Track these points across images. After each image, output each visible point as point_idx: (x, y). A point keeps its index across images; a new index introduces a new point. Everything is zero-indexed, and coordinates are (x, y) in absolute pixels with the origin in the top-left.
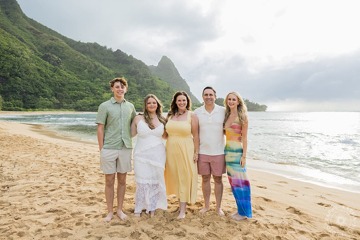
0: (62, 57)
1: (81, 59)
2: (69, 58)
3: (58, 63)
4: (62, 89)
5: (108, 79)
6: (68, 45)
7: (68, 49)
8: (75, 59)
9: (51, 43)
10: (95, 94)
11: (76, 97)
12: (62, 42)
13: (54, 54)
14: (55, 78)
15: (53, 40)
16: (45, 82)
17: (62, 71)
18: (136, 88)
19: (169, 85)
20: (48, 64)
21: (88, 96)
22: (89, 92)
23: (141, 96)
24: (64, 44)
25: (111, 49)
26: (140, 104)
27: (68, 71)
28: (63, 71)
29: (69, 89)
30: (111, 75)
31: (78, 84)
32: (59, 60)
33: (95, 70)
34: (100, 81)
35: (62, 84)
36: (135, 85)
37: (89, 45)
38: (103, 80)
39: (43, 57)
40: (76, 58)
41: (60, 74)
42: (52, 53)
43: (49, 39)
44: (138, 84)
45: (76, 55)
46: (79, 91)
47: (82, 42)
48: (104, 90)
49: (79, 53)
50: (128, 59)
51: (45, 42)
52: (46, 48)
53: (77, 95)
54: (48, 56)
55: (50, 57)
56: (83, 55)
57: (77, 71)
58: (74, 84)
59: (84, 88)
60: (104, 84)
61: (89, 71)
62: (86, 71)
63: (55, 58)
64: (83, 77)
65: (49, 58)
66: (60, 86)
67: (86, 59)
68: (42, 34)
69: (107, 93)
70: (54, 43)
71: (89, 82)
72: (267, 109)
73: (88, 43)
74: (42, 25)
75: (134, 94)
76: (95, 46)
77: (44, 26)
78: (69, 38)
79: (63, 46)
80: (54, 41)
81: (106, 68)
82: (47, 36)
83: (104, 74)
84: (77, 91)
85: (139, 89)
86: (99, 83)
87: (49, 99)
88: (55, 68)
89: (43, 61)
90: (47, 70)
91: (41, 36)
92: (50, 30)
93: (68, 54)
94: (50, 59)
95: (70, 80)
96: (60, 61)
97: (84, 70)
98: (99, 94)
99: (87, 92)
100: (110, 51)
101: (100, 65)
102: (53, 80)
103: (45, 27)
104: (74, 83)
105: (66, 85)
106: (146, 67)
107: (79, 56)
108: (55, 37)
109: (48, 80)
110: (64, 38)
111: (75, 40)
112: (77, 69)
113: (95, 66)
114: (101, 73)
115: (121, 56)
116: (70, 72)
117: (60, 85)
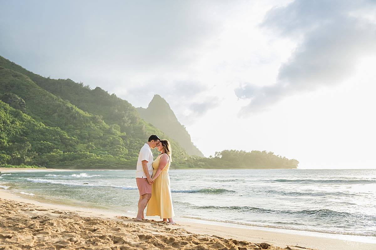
0: (26, 98)
1: (49, 100)
2: (35, 99)
3: (20, 105)
4: (24, 138)
5: (84, 125)
6: (35, 82)
7: (34, 88)
8: (42, 100)
9: (13, 80)
10: (66, 146)
11: (41, 149)
12: (27, 79)
13: (16, 94)
14: (16, 124)
15: (15, 76)
16: (3, 129)
17: (25, 116)
18: (120, 137)
19: (163, 133)
20: (8, 106)
21: (57, 148)
22: (58, 142)
23: (126, 148)
24: (29, 81)
25: (88, 86)
26: (125, 158)
27: (32, 116)
28: (27, 116)
29: (33, 138)
30: (87, 120)
31: (45, 133)
32: (21, 102)
33: (68, 114)
34: (73, 129)
35: (24, 132)
36: (119, 133)
37: (61, 82)
38: (76, 127)
39: (3, 97)
40: (44, 99)
41: (22, 120)
42: (14, 93)
43: (11, 75)
44: (122, 132)
45: (44, 95)
46: (45, 142)
47: (52, 79)
48: (78, 140)
49: (48, 92)
50: (109, 100)
51: (6, 79)
52: (6, 87)
53: (43, 147)
54: (9, 96)
55: (11, 98)
56: (52, 95)
57: (44, 115)
58: (40, 133)
59: (54, 138)
60: (78, 132)
61: (59, 116)
62: (56, 115)
63: (17, 99)
64: (52, 123)
65: (9, 99)
66: (21, 135)
67: (56, 100)
68: (3, 70)
69: (81, 143)
70: (17, 81)
71: (59, 129)
72: (298, 165)
73: (59, 80)
74: (3, 58)
75: (118, 144)
76: (69, 83)
77: (5, 60)
78: (36, 74)
79: (28, 84)
80: (17, 78)
81: (81, 112)
82: (9, 71)
83: (78, 119)
84: (43, 141)
85: (123, 138)
86: (72, 130)
87: (6, 152)
88: (16, 112)
89: (2, 102)
90: (6, 115)
91: (2, 72)
92: (13, 64)
93: (33, 94)
94: (11, 101)
95: (35, 127)
96: (23, 102)
97: (53, 114)
98: (71, 145)
99: (56, 142)
100: (87, 90)
101: (74, 106)
102: (13, 128)
103: (7, 61)
104: (40, 131)
105: (30, 134)
106: (133, 109)
107: (47, 97)
108: (18, 73)
109: (8, 127)
110: (30, 74)
111: (43, 77)
112: (44, 112)
113: (68, 108)
114: (75, 118)
115: (101, 96)
116: (36, 116)
117: (22, 133)
